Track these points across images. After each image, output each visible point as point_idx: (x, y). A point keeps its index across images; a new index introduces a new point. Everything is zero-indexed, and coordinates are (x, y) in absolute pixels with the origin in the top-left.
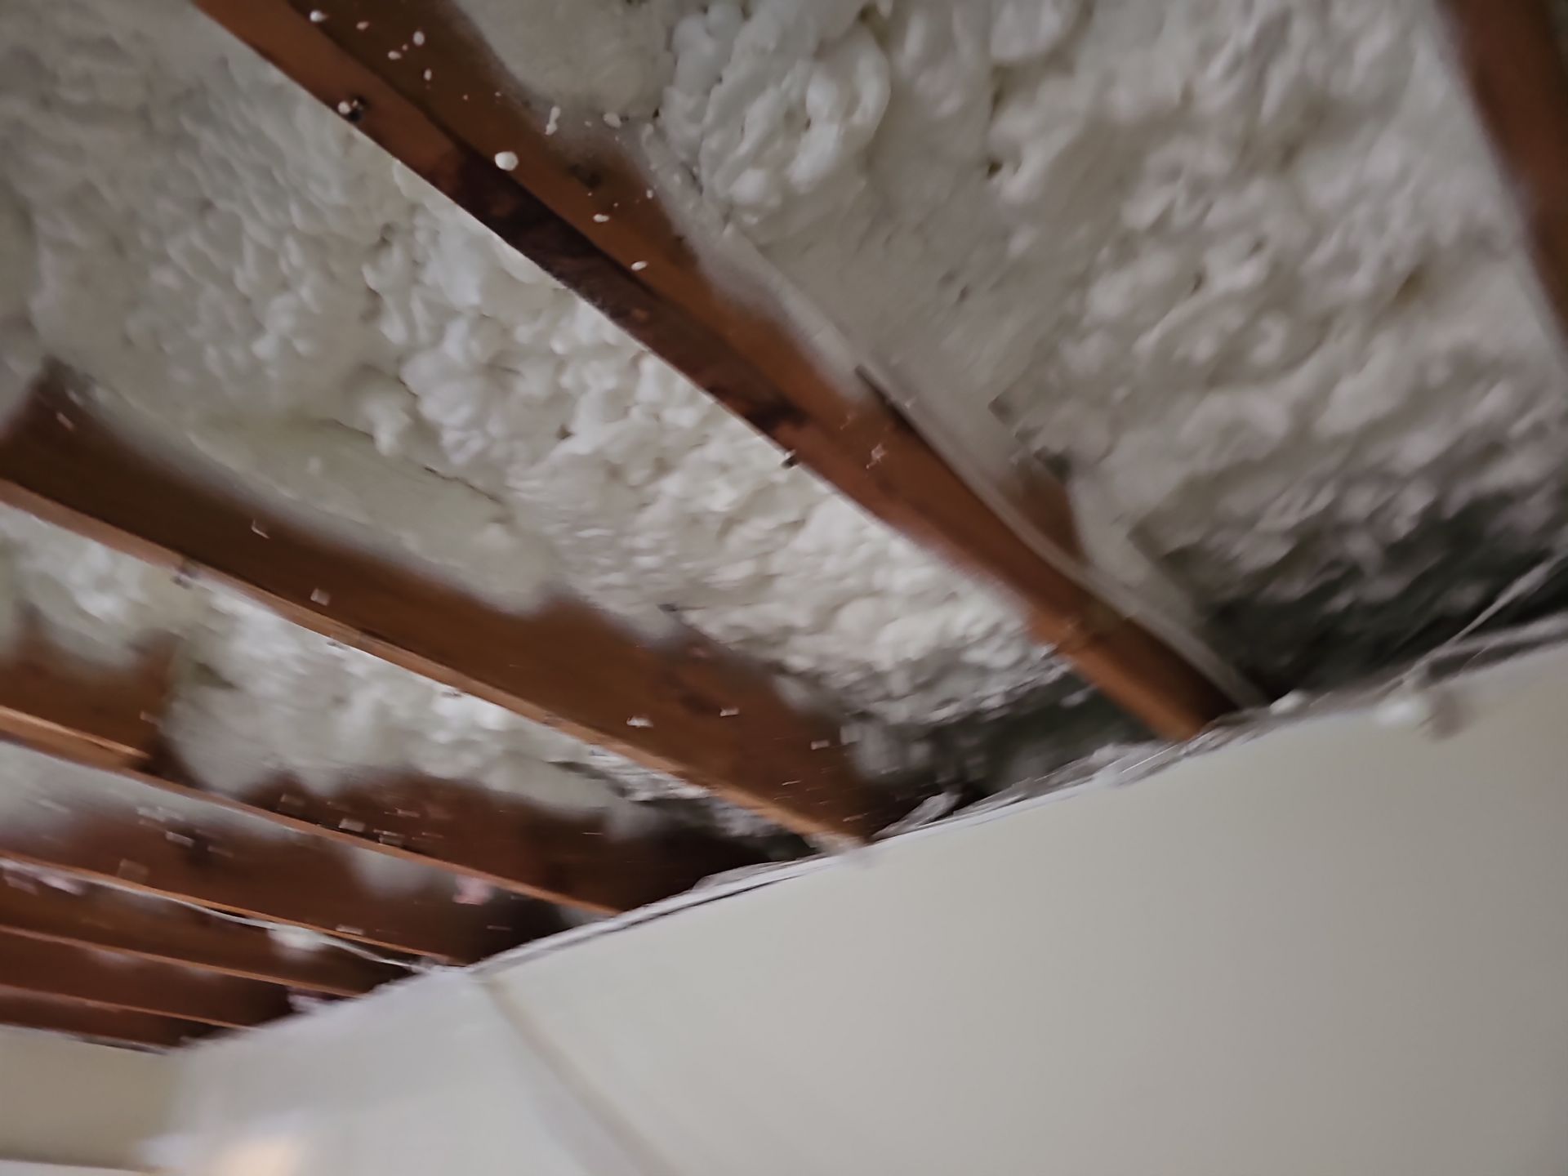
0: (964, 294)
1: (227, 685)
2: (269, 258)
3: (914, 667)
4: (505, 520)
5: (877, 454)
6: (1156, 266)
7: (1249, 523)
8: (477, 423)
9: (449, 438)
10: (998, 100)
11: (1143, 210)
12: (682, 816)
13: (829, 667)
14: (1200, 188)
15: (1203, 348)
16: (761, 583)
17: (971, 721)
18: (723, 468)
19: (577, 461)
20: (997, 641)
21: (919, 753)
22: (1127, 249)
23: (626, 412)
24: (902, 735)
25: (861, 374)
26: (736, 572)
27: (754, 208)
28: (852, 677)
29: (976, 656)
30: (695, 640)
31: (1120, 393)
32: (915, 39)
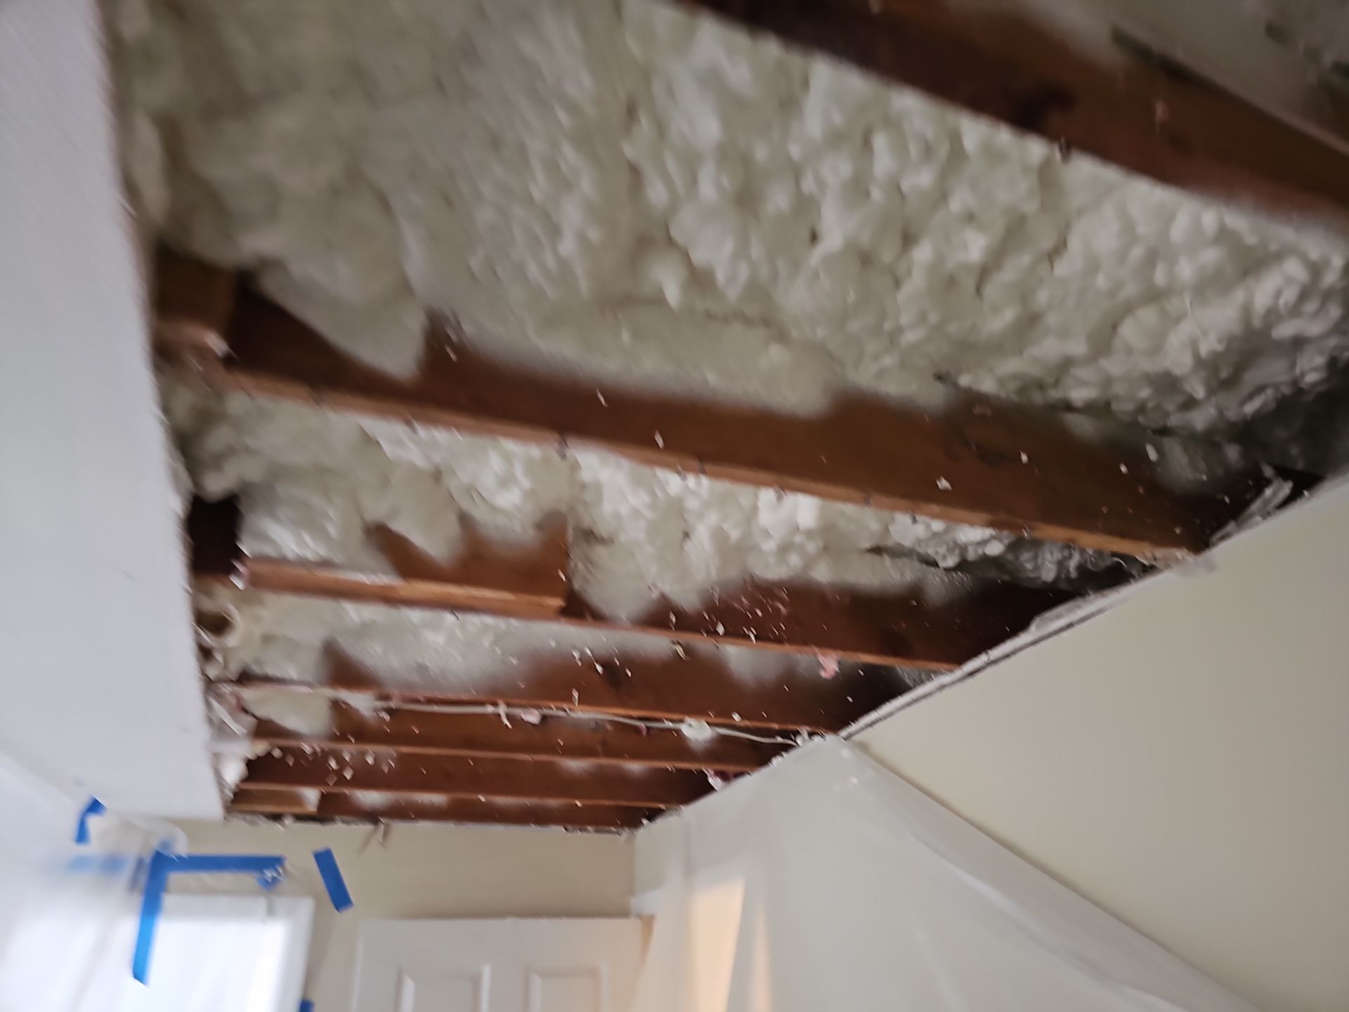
1: (603, 541)
2: (552, 166)
4: (781, 336)
5: (1160, 111)
8: (742, 251)
9: (721, 276)
12: (992, 574)
16: (1029, 323)
17: (1288, 405)
18: (970, 218)
19: (830, 261)
20: (1311, 307)
23: (867, 194)
24: (1208, 442)
25: (1120, 38)
26: (1001, 320)
28: (1142, 394)
29: (1285, 330)
30: (973, 399)
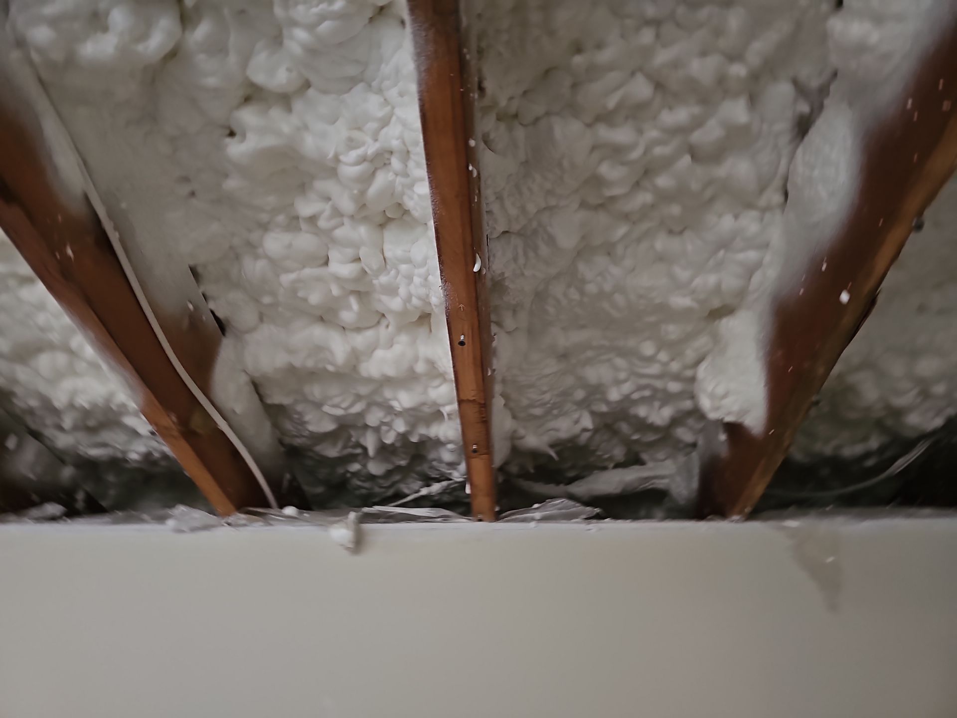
0: (193, 194)
3: (86, 413)
6: (305, 241)
7: (318, 405)
10: (247, 100)
11: (306, 208)
13: (18, 390)
14: (337, 213)
15: (315, 298)
17: (117, 463)
21: (67, 473)
22: (294, 223)
25: (88, 198)
27: (40, 50)
28: (33, 403)
31: (267, 300)
32: (202, 31)
